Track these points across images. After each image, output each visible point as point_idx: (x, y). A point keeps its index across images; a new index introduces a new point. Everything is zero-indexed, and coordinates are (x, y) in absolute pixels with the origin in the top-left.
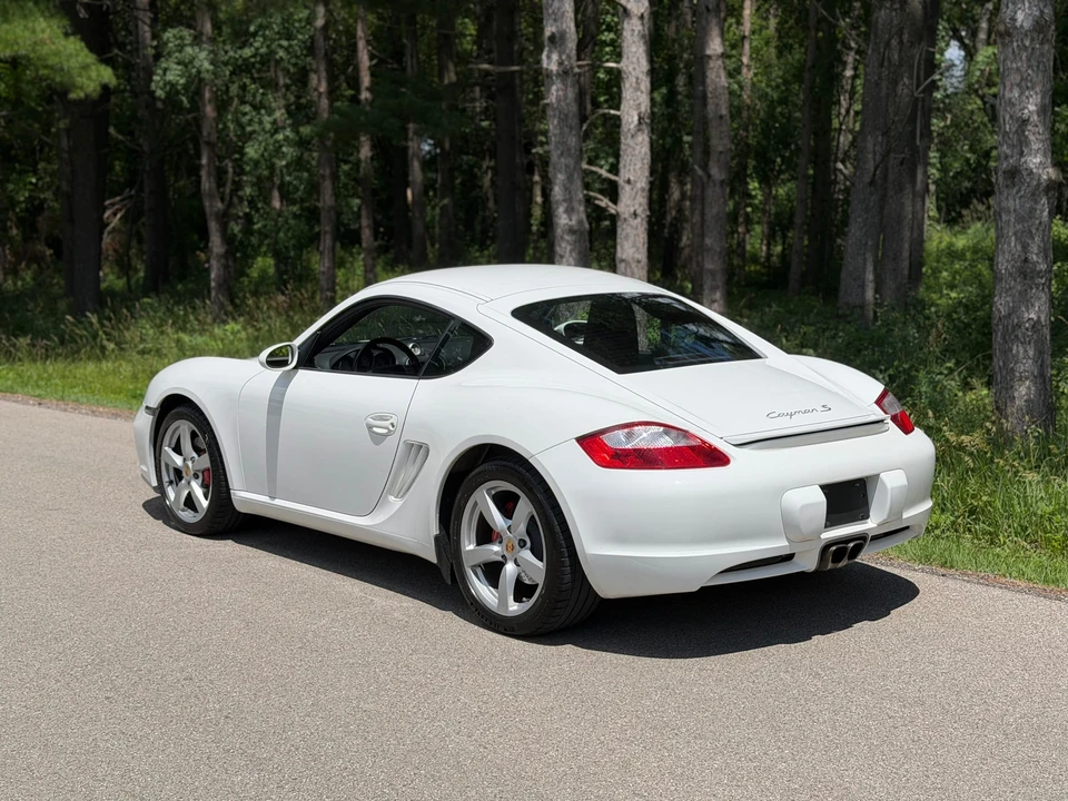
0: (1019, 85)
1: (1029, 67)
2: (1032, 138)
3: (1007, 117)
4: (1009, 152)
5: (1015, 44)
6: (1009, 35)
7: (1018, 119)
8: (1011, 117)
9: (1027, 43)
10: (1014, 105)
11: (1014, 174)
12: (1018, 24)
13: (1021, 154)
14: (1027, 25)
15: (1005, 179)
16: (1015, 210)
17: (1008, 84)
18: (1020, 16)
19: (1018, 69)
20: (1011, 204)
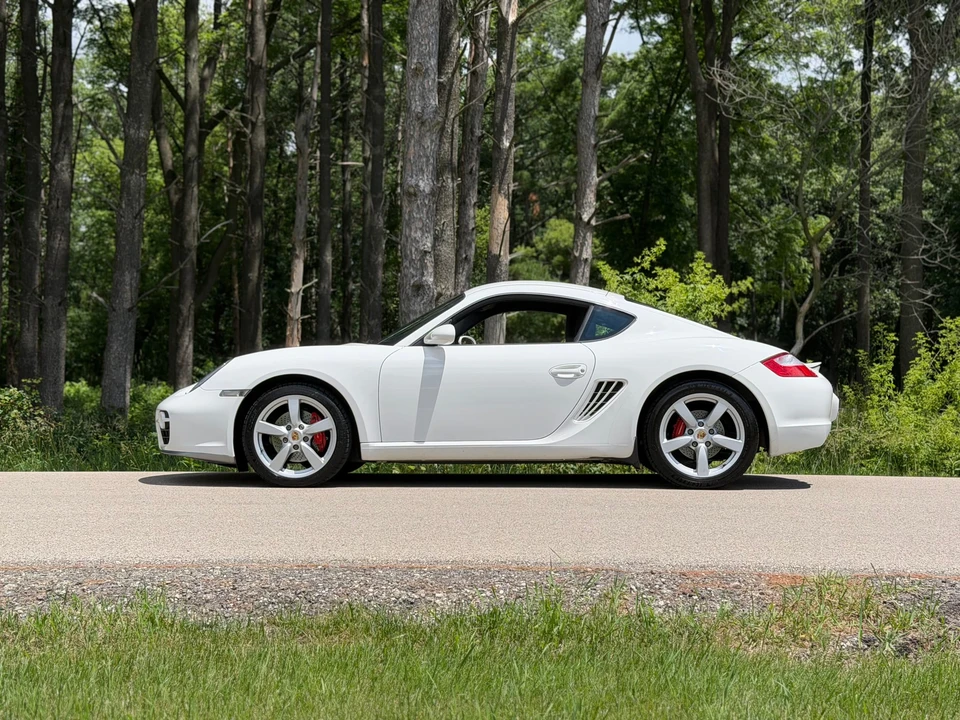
0: (421, 229)
1: (428, 218)
2: (428, 264)
3: (413, 250)
4: (414, 273)
5: (419, 202)
6: (415, 195)
7: (421, 251)
8: (416, 249)
9: (427, 202)
10: (418, 242)
11: (419, 288)
12: (421, 189)
13: (423, 275)
14: (427, 190)
15: (413, 291)
16: (420, 312)
17: (413, 227)
18: (422, 184)
19: (420, 218)
20: (417, 307)
